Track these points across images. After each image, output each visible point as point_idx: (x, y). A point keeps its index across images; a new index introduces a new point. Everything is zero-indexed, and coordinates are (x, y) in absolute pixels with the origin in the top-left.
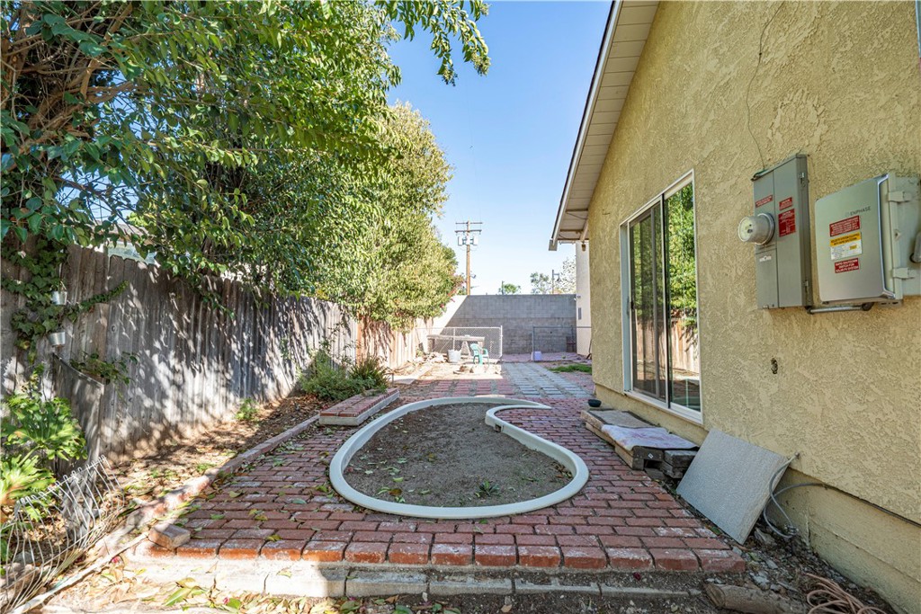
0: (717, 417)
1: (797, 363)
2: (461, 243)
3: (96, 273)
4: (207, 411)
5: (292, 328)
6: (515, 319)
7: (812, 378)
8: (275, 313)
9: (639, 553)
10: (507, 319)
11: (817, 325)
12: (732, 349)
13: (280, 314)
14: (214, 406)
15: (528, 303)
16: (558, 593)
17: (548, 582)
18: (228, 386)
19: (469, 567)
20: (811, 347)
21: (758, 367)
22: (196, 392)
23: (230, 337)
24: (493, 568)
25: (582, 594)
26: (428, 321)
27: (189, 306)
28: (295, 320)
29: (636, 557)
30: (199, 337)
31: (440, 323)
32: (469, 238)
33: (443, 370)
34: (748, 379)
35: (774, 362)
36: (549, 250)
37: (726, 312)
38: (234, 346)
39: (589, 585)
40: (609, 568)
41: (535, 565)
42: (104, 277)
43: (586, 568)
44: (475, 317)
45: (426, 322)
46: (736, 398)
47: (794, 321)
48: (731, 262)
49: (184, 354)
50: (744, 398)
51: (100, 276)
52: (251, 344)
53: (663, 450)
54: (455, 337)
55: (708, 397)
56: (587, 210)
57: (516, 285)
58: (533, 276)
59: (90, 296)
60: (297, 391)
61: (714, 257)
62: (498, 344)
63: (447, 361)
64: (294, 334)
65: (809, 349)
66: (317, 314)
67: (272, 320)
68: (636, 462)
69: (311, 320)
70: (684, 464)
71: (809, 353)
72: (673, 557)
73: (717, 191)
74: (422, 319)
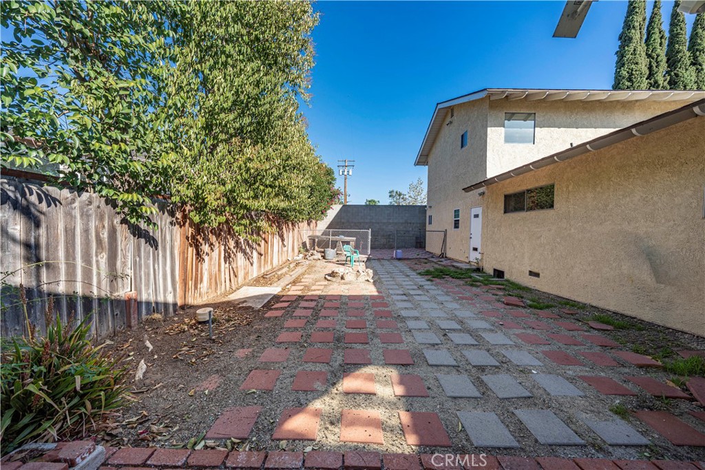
2: (341, 174)
6: (379, 223)
10: (374, 223)
26: (311, 225)
31: (322, 225)
44: (348, 222)
54: (331, 238)
57: (376, 200)
58: (390, 192)
62: (367, 244)
63: (324, 258)
74: (305, 223)
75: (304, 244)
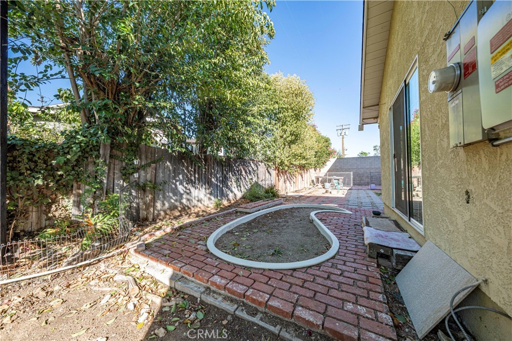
0: (432, 232)
1: (485, 195)
2: (339, 135)
3: (151, 153)
4: (201, 203)
5: (241, 172)
6: (363, 169)
7: (499, 210)
8: (232, 167)
9: (315, 317)
10: (359, 168)
11: (504, 157)
12: (440, 182)
13: (235, 167)
14: (204, 201)
15: (371, 161)
16: (254, 324)
17: (254, 315)
18: (211, 194)
19: (223, 292)
20: (497, 180)
21: (456, 197)
22: (196, 196)
23: (211, 176)
24: (233, 296)
25: (268, 331)
26: (317, 171)
27: (192, 165)
28: (243, 170)
29: (311, 319)
30: (197, 176)
31: (324, 170)
32: (343, 132)
33: (319, 192)
34: (449, 206)
35: (467, 193)
36: (359, 130)
37: (436, 154)
38: (213, 180)
39: (275, 327)
40: (293, 320)
41: (252, 302)
42: (155, 155)
43: (279, 315)
44: (341, 168)
45: (315, 171)
46: (443, 221)
47: (483, 156)
48: (438, 114)
49: (190, 181)
50: (447, 221)
51: (153, 155)
52: (221, 179)
53: (392, 248)
54: (328, 177)
55: (427, 216)
56: (378, 105)
57: (367, 152)
58: (375, 147)
59: (150, 161)
60: (243, 197)
61: (429, 114)
62: (350, 181)
63: (324, 188)
64: (242, 175)
65: (496, 182)
66: (253, 167)
67: (231, 169)
68: (371, 252)
69: (251, 170)
70: (404, 260)
71: (495, 185)
72: (338, 329)
73: (430, 63)
74: (313, 169)
75: (313, 181)
